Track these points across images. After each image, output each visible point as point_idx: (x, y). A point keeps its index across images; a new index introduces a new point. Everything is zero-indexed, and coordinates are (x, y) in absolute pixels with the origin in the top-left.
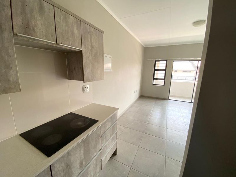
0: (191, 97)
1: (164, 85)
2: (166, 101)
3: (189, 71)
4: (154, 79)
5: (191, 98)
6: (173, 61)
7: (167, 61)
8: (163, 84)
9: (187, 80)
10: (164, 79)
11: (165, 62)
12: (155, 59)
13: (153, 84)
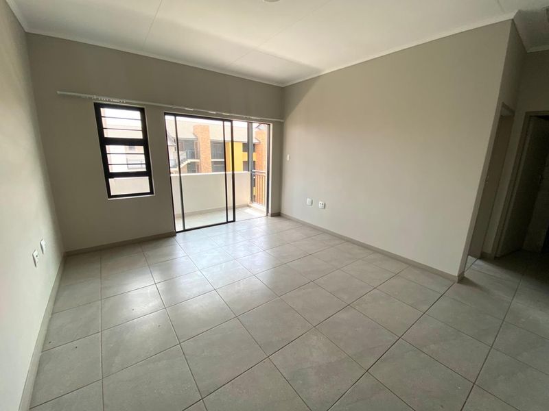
1: (151, 192)
2: (173, 239)
4: (109, 175)
6: (166, 114)
7: (142, 110)
8: (149, 191)
10: (147, 173)
11: (137, 114)
12: (95, 97)
13: (110, 196)
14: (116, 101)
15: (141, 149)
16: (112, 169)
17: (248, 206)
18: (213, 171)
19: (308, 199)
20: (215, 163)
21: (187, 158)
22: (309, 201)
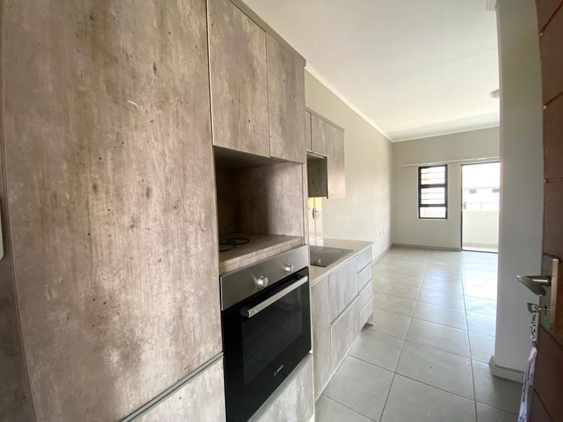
1: (446, 218)
4: (421, 205)
6: (462, 165)
7: (446, 166)
8: (444, 217)
11: (443, 169)
12: (419, 164)
13: (420, 218)
14: (429, 164)
15: (443, 189)
16: (423, 202)
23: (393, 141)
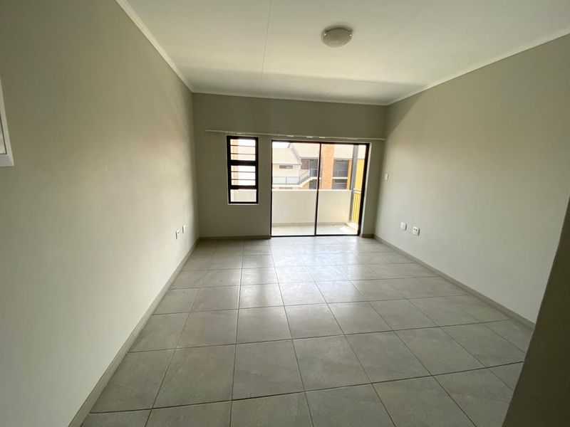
0: (314, 221)
1: (257, 202)
2: (267, 241)
3: (291, 167)
4: (232, 187)
5: (314, 224)
6: (273, 141)
7: (257, 139)
8: (255, 201)
9: (289, 184)
10: (256, 187)
11: (253, 142)
12: (227, 132)
13: (230, 202)
14: (239, 134)
15: (253, 168)
16: (233, 183)
17: (346, 224)
18: (333, 188)
19: (402, 223)
20: (336, 181)
21: (310, 176)
22: (403, 225)
23: (193, 91)
